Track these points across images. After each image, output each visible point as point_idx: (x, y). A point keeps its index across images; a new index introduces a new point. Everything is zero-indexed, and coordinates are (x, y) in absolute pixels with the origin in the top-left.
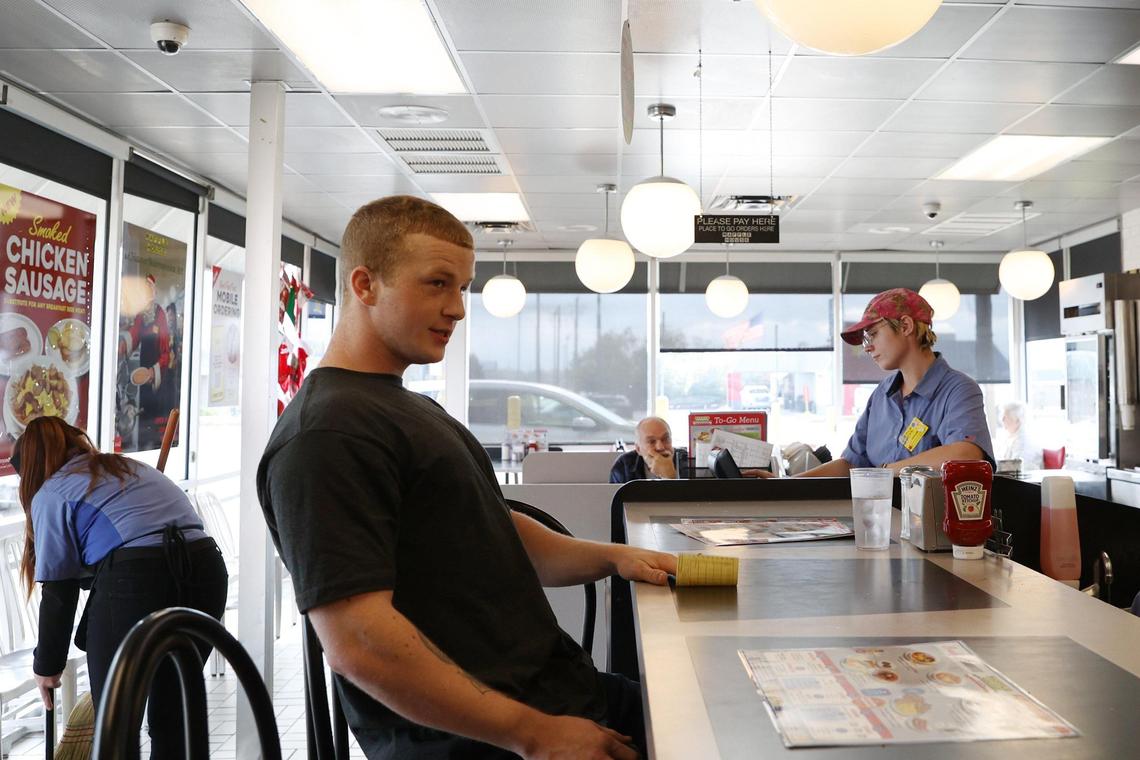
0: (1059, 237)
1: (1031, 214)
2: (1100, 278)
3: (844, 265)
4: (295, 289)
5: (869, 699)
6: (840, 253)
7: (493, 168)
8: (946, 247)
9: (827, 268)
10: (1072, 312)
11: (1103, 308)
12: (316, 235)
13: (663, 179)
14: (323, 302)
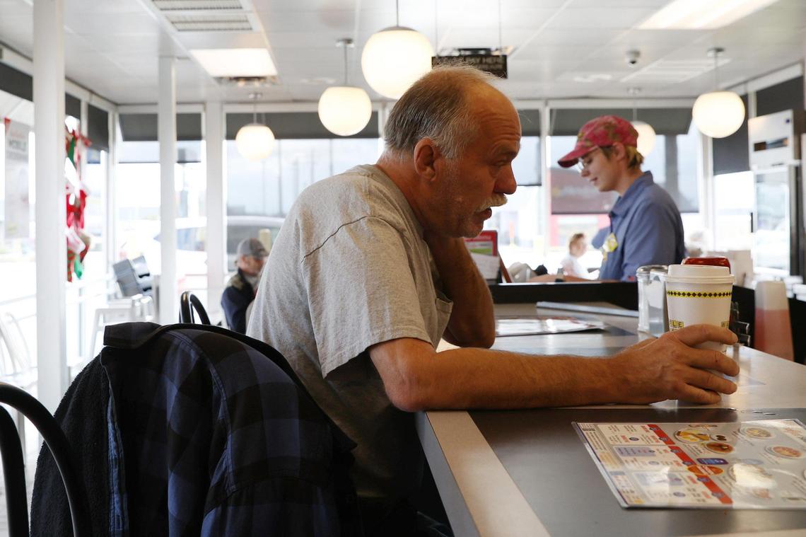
0: (745, 82)
1: (723, 60)
2: (788, 114)
3: (551, 111)
4: (75, 138)
5: (706, 468)
6: (547, 101)
7: (245, 25)
8: (643, 94)
9: (535, 114)
10: (760, 146)
11: (791, 142)
12: (92, 92)
13: (398, 28)
14: (99, 150)
